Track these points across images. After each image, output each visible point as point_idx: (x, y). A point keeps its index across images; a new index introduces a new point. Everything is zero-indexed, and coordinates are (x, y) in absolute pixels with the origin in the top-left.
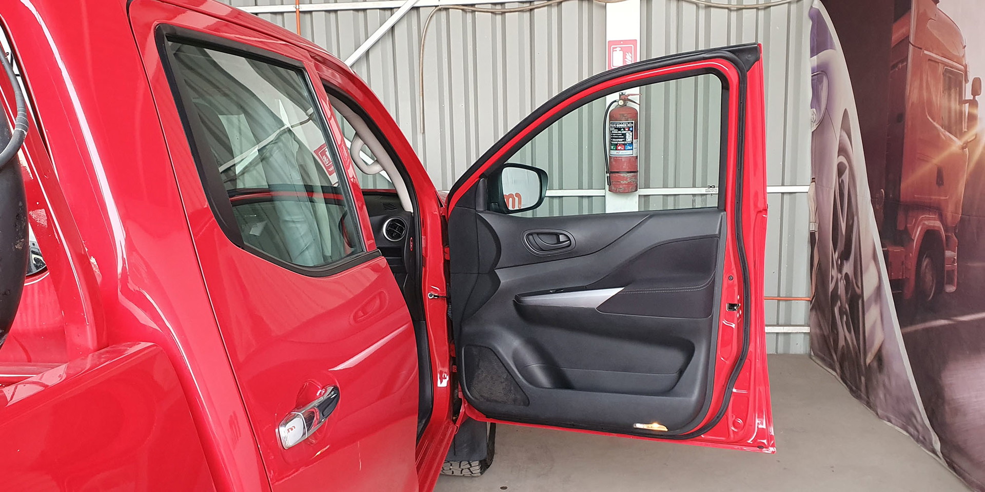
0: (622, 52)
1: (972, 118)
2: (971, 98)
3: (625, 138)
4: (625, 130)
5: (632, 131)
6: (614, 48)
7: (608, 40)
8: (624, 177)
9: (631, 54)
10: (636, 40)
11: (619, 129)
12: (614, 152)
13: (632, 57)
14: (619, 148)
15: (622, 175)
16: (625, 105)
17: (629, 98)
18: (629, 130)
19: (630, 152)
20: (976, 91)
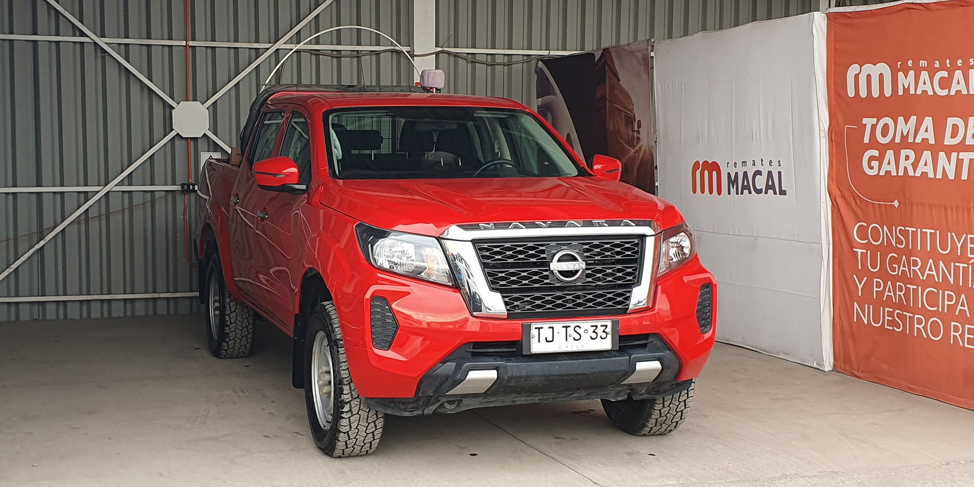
1: (638, 139)
2: (637, 129)
20: (639, 127)
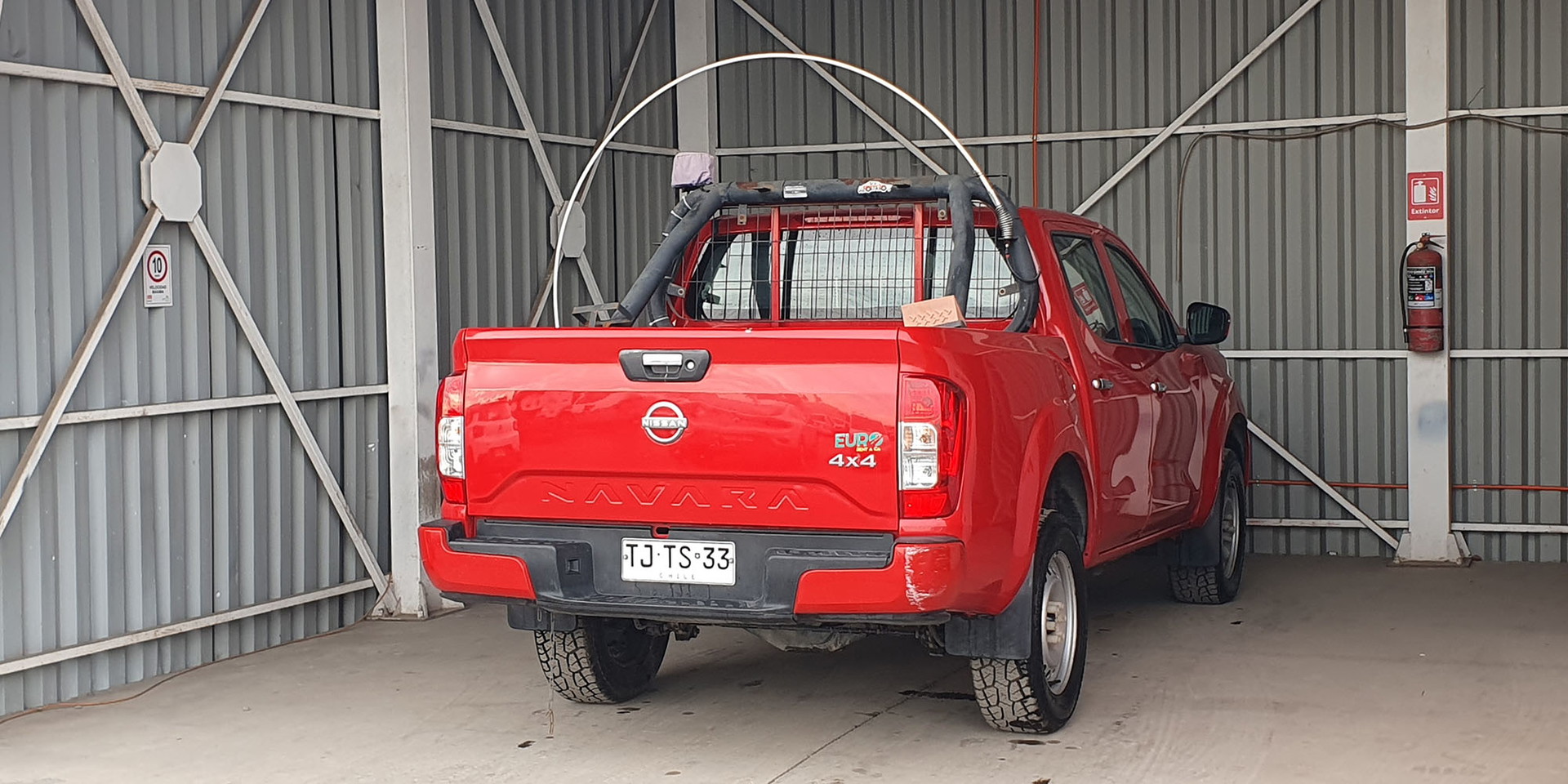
0: (1424, 186)
3: (1424, 286)
4: (1423, 278)
5: (1432, 279)
6: (1414, 181)
7: (1407, 172)
8: (1423, 333)
9: (1436, 188)
10: (1442, 173)
11: (1417, 276)
12: (1411, 304)
13: (1436, 192)
14: (1417, 298)
15: (1421, 330)
16: (1425, 248)
17: (1431, 239)
18: (1428, 277)
19: (1431, 303)
